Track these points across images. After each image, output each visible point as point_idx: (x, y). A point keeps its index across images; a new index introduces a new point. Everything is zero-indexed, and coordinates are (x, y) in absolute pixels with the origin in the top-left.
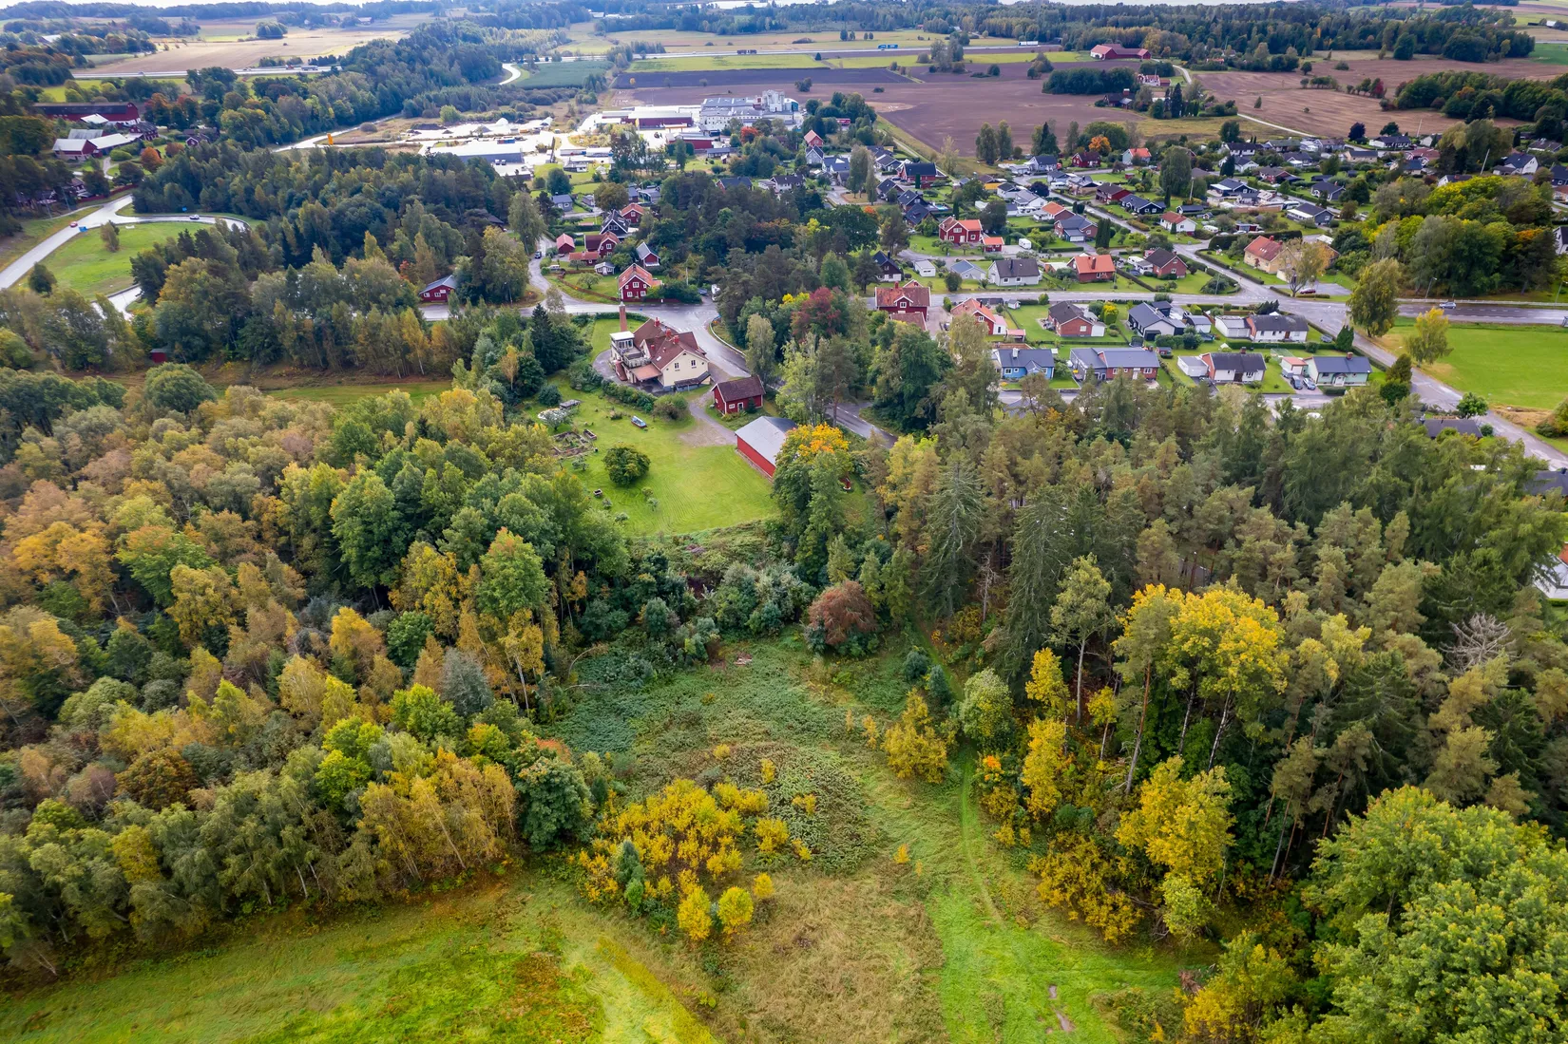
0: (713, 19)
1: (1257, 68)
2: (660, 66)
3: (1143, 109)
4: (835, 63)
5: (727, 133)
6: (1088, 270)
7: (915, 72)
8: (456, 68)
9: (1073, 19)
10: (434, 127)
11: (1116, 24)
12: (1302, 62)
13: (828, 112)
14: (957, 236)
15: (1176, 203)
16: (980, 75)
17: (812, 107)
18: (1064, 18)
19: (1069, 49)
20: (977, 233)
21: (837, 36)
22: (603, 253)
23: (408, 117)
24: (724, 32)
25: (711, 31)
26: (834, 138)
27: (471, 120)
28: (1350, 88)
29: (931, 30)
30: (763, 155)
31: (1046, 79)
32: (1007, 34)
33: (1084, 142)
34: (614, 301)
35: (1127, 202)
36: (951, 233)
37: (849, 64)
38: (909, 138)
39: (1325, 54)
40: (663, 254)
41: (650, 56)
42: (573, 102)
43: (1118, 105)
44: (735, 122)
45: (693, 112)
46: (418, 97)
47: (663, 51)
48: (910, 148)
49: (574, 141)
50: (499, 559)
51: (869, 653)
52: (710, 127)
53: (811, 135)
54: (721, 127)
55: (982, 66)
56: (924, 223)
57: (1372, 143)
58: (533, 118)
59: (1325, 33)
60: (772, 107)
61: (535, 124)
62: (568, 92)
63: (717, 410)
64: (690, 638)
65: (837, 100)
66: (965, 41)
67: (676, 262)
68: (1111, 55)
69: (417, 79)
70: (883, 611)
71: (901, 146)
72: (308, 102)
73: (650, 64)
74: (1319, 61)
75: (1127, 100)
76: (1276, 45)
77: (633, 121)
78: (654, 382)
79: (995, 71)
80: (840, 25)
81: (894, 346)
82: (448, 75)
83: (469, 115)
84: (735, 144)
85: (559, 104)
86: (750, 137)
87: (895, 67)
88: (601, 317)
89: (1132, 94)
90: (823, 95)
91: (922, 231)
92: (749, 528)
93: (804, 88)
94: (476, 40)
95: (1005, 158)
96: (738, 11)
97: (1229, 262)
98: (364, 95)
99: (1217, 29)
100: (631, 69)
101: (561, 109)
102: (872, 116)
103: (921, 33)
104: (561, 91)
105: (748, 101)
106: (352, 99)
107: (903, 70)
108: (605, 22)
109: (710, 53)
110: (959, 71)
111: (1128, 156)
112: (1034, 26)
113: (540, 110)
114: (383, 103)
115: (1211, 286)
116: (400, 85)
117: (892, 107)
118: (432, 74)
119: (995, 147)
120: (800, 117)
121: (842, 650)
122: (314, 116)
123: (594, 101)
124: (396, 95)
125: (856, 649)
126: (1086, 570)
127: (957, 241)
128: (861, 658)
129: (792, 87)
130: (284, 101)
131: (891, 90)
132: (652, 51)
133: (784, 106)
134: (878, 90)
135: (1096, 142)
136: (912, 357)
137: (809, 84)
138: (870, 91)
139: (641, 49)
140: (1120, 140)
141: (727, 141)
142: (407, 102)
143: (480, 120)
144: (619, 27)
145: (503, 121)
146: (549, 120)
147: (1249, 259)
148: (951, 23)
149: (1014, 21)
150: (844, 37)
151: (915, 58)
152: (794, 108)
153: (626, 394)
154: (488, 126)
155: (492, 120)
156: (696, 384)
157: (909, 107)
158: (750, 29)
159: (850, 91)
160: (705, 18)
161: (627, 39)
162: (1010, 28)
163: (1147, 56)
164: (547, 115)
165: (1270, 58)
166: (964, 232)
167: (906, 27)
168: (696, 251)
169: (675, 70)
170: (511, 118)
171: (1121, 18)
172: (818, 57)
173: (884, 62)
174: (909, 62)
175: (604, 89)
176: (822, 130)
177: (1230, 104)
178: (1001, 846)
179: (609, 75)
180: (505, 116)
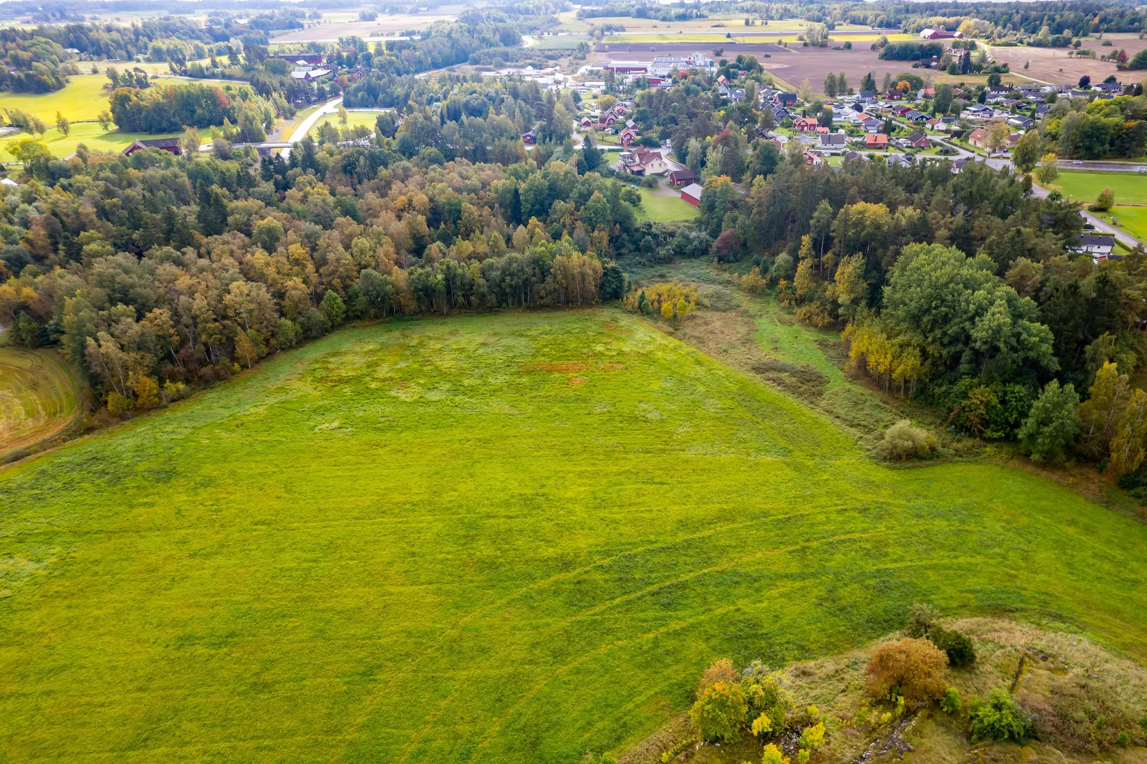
0: (658, 10)
1: (1039, 44)
2: (623, 39)
3: (944, 69)
4: (739, 40)
5: (669, 76)
6: (872, 142)
7: (795, 47)
8: (497, 37)
9: (914, 12)
10: (489, 70)
11: (944, 15)
12: (1075, 40)
13: (733, 66)
14: (803, 127)
15: (939, 116)
16: (838, 49)
17: (723, 63)
18: (907, 11)
19: (906, 32)
20: (814, 125)
21: (743, 22)
22: (609, 124)
23: (472, 64)
24: (664, 19)
25: (656, 18)
26: (736, 82)
27: (510, 67)
28: (1103, 57)
29: (809, 19)
30: (694, 86)
31: (882, 50)
32: (863, 23)
33: (894, 85)
34: (616, 144)
35: (908, 115)
36: (799, 125)
37: (748, 40)
38: (783, 82)
39: (1098, 35)
40: (641, 125)
41: (616, 33)
42: (571, 58)
43: (928, 66)
44: (675, 70)
45: (648, 65)
46: (477, 52)
47: (624, 30)
48: (782, 87)
49: (575, 79)
50: (594, 201)
51: (737, 261)
52: (659, 73)
53: (722, 78)
54: (666, 73)
55: (840, 43)
56: (785, 121)
57: (1093, 89)
58: (547, 67)
59: (1103, 20)
60: (698, 63)
61: (550, 70)
62: (567, 53)
63: (672, 184)
64: (662, 252)
65: (740, 60)
66: (831, 27)
67: (647, 129)
68: (934, 36)
69: (476, 43)
70: (744, 245)
71: (777, 86)
72: (417, 53)
73: (616, 39)
74: (1088, 42)
75: (934, 64)
76: (1058, 29)
77: (613, 69)
78: (640, 173)
79: (848, 46)
80: (745, 16)
81: (759, 148)
82: (493, 40)
83: (508, 63)
84: (675, 82)
85: (562, 59)
86: (685, 77)
87: (780, 43)
88: (610, 151)
89: (937, 60)
90: (731, 58)
91: (782, 125)
92: (686, 221)
93: (718, 54)
94: (502, 21)
95: (842, 93)
96: (674, 5)
97: (959, 143)
98: (447, 51)
99: (1017, 18)
100: (604, 41)
101: (564, 62)
102: (761, 70)
103: (802, 21)
104: (562, 52)
105: (683, 59)
106: (440, 53)
107: (786, 45)
108: (584, 11)
109: (654, 32)
110: (823, 45)
111: (921, 93)
112: (883, 16)
113: (551, 62)
114: (457, 56)
115: (941, 151)
116: (465, 45)
117: (774, 66)
118: (484, 39)
119: (835, 87)
120: (715, 69)
121: (726, 259)
122: (420, 62)
123: (584, 58)
124: (464, 51)
125: (731, 258)
126: (825, 204)
127: (802, 130)
128: (733, 262)
129: (711, 53)
130: (405, 52)
131: (774, 56)
132: (617, 30)
133: (706, 62)
134: (767, 56)
135: (901, 85)
136: (766, 153)
137: (722, 51)
138: (762, 56)
139: (609, 28)
140: (917, 84)
141: (670, 81)
142: (471, 56)
143: (515, 67)
144: (593, 15)
145: (530, 68)
146: (558, 68)
147: (971, 141)
148: (824, 14)
149: (869, 13)
150: (747, 23)
151: (796, 37)
152: (712, 64)
153: (628, 177)
154: (522, 70)
155: (522, 67)
156: (661, 175)
157: (787, 66)
158: (682, 18)
159: (747, 56)
160: (652, 9)
161: (599, 22)
162: (866, 18)
163: (961, 36)
164: (556, 65)
165: (1050, 38)
166: (807, 125)
167: (792, 17)
168: (658, 124)
169: (632, 42)
170: (534, 66)
171: (947, 11)
172: (729, 36)
173: (774, 40)
174: (792, 40)
175: (589, 52)
176: (729, 76)
177: (1005, 66)
178: (784, 308)
179: (590, 43)
180: (530, 64)
